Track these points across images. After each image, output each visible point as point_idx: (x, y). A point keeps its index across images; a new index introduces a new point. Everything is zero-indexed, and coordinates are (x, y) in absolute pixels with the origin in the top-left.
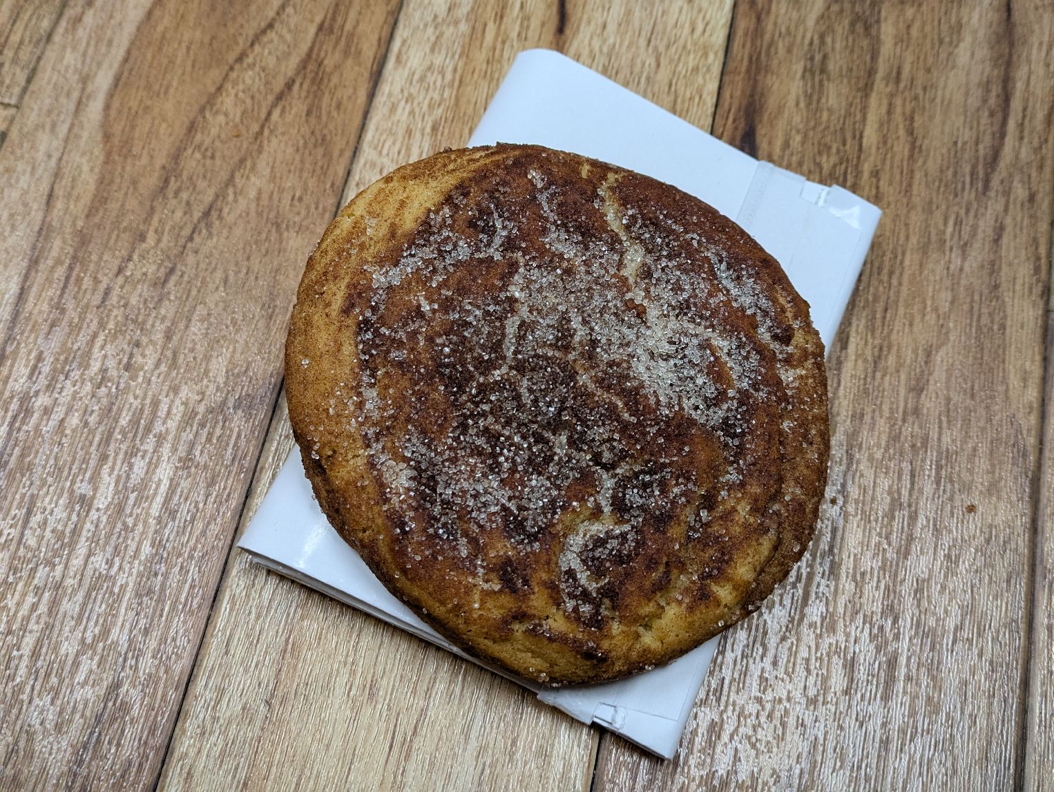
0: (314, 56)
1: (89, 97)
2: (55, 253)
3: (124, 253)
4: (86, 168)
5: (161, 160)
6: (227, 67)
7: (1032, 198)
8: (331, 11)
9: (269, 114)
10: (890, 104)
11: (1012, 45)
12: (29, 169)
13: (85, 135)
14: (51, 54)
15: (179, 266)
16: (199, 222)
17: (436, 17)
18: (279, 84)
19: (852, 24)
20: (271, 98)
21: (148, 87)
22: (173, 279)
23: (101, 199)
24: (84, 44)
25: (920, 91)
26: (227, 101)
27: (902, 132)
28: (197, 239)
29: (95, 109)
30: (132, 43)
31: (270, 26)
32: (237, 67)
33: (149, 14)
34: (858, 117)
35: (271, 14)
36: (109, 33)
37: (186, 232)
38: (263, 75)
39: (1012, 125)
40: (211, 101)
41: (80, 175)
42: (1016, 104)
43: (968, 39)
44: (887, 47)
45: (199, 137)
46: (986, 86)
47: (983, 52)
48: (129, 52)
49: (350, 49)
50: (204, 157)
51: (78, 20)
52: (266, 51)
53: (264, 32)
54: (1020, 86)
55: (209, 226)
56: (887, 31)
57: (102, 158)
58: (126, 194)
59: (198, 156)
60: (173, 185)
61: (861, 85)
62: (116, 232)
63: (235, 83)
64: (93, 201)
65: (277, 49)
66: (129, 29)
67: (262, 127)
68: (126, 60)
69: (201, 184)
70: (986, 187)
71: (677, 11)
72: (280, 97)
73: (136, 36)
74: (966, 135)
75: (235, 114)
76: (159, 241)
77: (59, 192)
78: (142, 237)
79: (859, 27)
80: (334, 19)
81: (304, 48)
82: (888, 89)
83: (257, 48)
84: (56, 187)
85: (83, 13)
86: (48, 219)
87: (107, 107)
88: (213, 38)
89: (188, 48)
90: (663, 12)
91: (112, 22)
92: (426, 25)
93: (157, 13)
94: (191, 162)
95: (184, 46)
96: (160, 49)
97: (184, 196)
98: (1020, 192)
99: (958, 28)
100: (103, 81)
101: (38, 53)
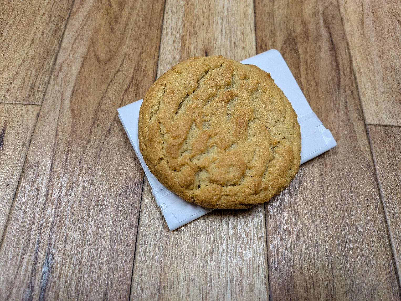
0: (134, 78)
1: (64, 100)
2: (61, 150)
3: (84, 147)
4: (67, 122)
5: (91, 116)
6: (107, 84)
7: (352, 93)
8: (137, 64)
9: (123, 97)
10: (307, 71)
11: (335, 51)
12: (48, 124)
13: (65, 111)
14: (50, 87)
15: (103, 149)
16: (107, 134)
17: (169, 62)
18: (125, 87)
19: (291, 50)
20: (123, 92)
21: (84, 93)
22: (102, 152)
23: (73, 131)
24: (60, 83)
25: (314, 66)
26: (109, 95)
27: (312, 79)
28: (107, 139)
29: (67, 102)
30: (76, 81)
31: (119, 70)
32: (111, 84)
33: (80, 71)
34: (299, 76)
35: (118, 67)
36: (68, 79)
37: (104, 137)
38: (119, 85)
39: (341, 73)
40: (104, 96)
41: (65, 124)
42: (341, 67)
43: (323, 50)
44: (302, 55)
45: (102, 107)
46: (331, 63)
47: (328, 54)
48: (75, 84)
49: (145, 75)
50: (105, 113)
51: (57, 75)
52: (119, 78)
53: (117, 72)
54: (340, 62)
55: (110, 134)
56: (301, 51)
57: (72, 118)
58: (82, 128)
59: (103, 113)
60: (97, 123)
61: (297, 67)
62: (80, 141)
63: (111, 89)
64: (71, 132)
65: (122, 77)
66: (74, 76)
67: (122, 101)
68: (75, 86)
69: (106, 122)
70: (339, 91)
71: (240, 52)
72: (126, 92)
73: (77, 79)
74: (330, 78)
75: (113, 98)
76: (95, 141)
77: (59, 130)
78: (89, 141)
79: (293, 51)
80: (138, 66)
81: (131, 75)
82: (305, 67)
83: (116, 78)
84: (58, 128)
85: (58, 73)
86: (57, 140)
87: (71, 101)
88: (102, 76)
89: (94, 80)
90: (236, 53)
91: (68, 75)
92: (167, 65)
93: (82, 70)
94: (101, 115)
95: (93, 79)
96: (85, 81)
97: (101, 126)
98: (348, 92)
99: (320, 47)
100: (68, 94)
101: (46, 87)
